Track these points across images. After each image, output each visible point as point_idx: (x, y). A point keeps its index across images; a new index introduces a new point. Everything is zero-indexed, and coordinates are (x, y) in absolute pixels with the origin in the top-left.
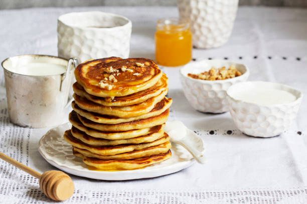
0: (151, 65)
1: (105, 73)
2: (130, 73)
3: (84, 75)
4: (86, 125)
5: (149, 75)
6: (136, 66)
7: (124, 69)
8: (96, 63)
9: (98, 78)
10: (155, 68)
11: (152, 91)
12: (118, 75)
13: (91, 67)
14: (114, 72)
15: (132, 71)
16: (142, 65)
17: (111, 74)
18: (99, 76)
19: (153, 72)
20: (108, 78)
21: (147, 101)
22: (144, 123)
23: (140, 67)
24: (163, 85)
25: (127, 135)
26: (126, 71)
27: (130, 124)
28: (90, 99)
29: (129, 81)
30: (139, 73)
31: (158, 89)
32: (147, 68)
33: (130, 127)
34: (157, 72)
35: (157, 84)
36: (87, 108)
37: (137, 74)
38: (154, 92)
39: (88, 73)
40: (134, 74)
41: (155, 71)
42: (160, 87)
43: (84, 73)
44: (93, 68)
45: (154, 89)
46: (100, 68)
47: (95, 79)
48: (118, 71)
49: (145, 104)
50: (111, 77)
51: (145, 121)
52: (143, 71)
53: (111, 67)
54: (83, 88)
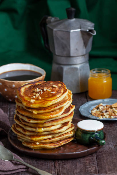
0: (62, 86)
1: (34, 92)
2: (49, 92)
3: (22, 94)
4: (23, 123)
5: (60, 93)
6: (53, 87)
7: (45, 89)
8: (29, 86)
9: (30, 95)
10: (64, 88)
11: (62, 103)
12: (41, 93)
13: (26, 88)
14: (39, 92)
15: (50, 90)
16: (57, 87)
17: (37, 93)
18: (31, 94)
19: (62, 91)
20: (35, 96)
21: (59, 109)
22: (58, 121)
23: (55, 88)
24: (69, 99)
25: (48, 129)
26: (46, 91)
27: (49, 122)
28: (25, 108)
29: (48, 98)
30: (54, 91)
31: (66, 102)
32: (59, 88)
33: (49, 124)
34: (65, 90)
35: (65, 98)
36: (24, 113)
37: (53, 93)
38: (63, 104)
39: (24, 92)
40: (51, 93)
41: (64, 90)
42: (66, 100)
43: (22, 92)
44: (27, 89)
45: (63, 102)
46: (31, 89)
47: (28, 96)
48: (42, 90)
49: (58, 111)
50: (38, 95)
51: (58, 120)
52: (57, 90)
53: (38, 88)
54: (21, 101)
